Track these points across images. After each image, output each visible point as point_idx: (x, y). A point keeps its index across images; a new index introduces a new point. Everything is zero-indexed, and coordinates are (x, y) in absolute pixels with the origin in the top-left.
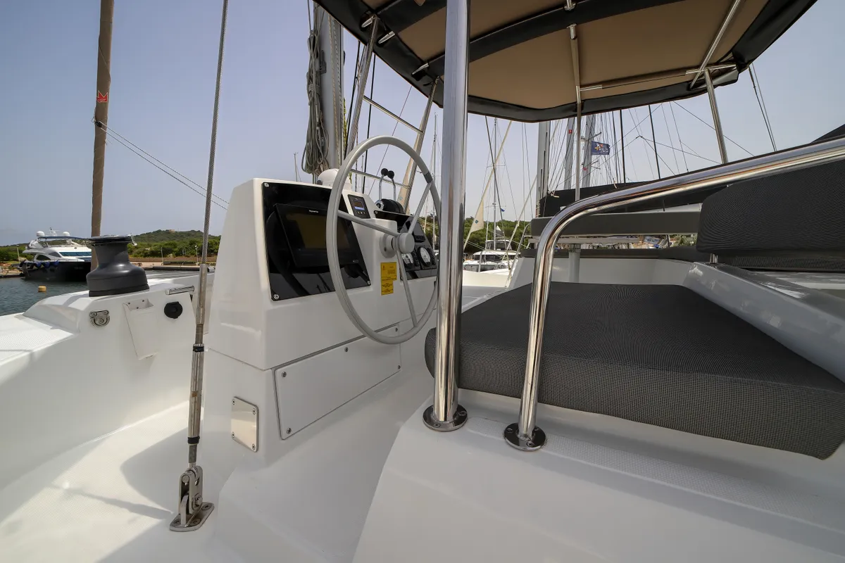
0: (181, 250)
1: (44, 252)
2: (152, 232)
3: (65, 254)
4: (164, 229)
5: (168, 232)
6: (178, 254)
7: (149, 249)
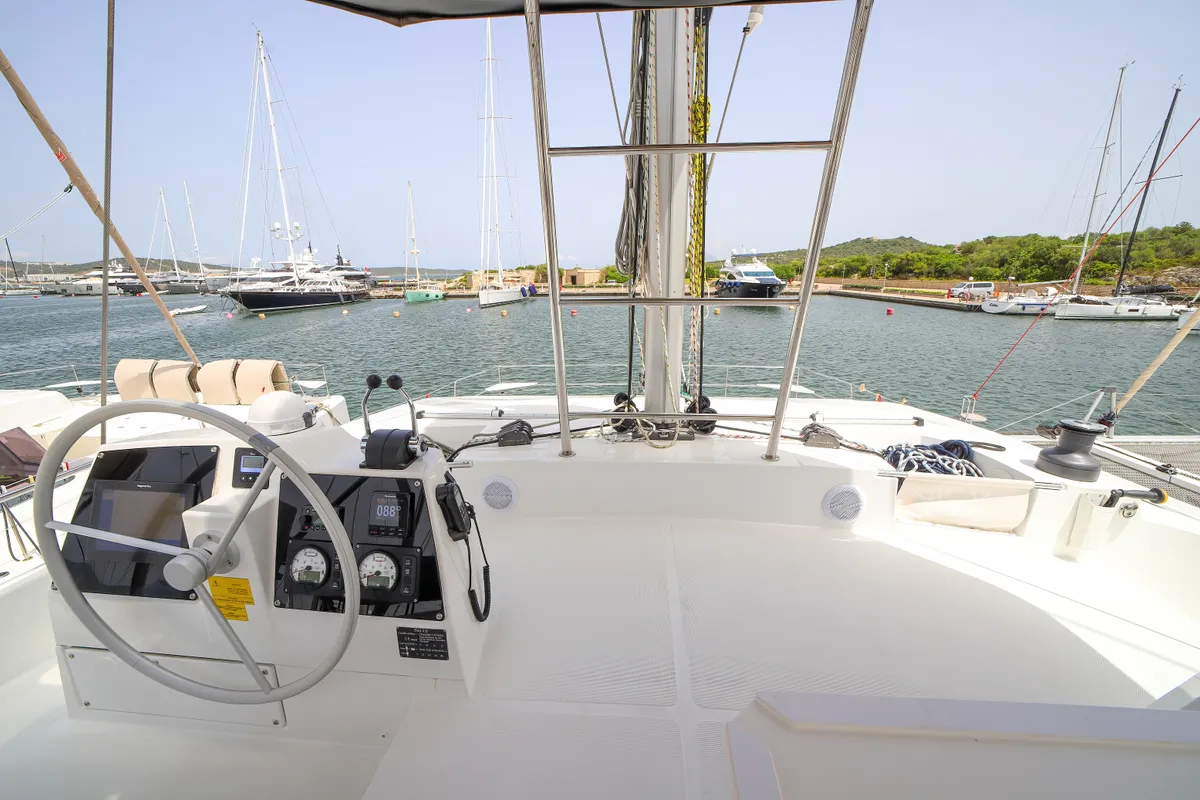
0: (869, 268)
1: (732, 271)
2: (849, 241)
3: (747, 274)
4: (864, 237)
5: (868, 241)
6: (865, 275)
7: (832, 267)
